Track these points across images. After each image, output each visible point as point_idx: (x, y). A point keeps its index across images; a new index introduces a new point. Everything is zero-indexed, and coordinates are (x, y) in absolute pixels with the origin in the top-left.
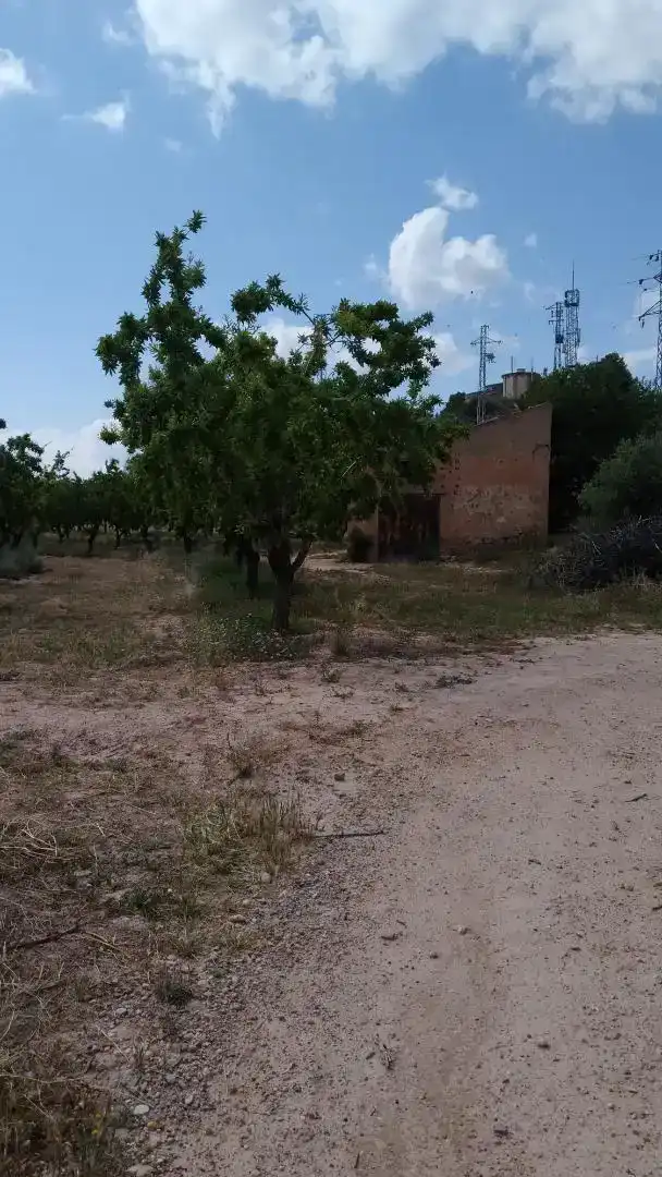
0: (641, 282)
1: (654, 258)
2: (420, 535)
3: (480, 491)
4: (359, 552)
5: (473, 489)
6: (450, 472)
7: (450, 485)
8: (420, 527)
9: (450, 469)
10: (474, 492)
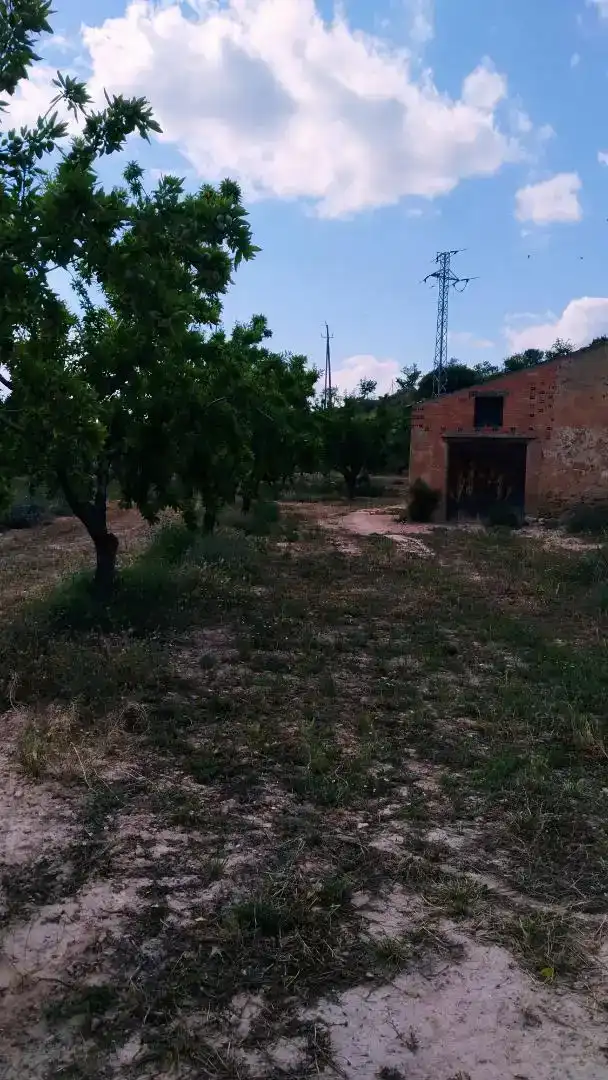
2: (499, 491)
3: (580, 435)
4: (421, 510)
6: (541, 411)
7: (540, 427)
8: (499, 480)
9: (541, 406)
10: (572, 436)
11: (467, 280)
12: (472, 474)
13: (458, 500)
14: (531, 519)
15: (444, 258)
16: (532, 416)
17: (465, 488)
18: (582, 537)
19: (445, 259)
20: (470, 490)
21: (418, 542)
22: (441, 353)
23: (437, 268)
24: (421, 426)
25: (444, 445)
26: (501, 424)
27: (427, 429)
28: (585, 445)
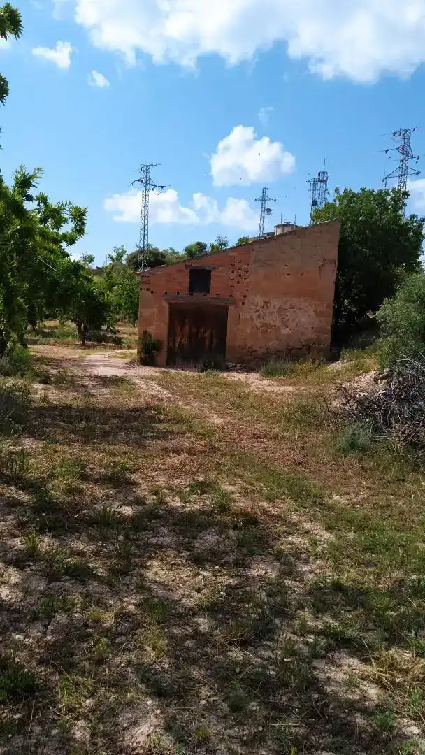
0: (387, 151)
1: (398, 134)
2: (207, 342)
3: (267, 302)
4: (148, 356)
5: (259, 300)
6: (239, 282)
7: (238, 295)
8: (208, 334)
9: (239, 279)
10: (261, 303)
11: (162, 187)
12: (187, 328)
13: (176, 349)
14: (231, 364)
15: (147, 168)
16: (232, 286)
17: (181, 339)
18: (278, 381)
19: (147, 170)
20: (185, 340)
21: (153, 383)
22: (144, 237)
23: (141, 175)
24: (148, 290)
25: (166, 305)
26: (209, 291)
27: (153, 292)
28: (270, 310)
